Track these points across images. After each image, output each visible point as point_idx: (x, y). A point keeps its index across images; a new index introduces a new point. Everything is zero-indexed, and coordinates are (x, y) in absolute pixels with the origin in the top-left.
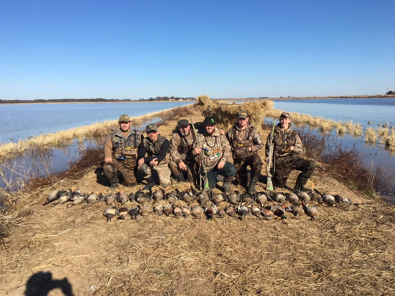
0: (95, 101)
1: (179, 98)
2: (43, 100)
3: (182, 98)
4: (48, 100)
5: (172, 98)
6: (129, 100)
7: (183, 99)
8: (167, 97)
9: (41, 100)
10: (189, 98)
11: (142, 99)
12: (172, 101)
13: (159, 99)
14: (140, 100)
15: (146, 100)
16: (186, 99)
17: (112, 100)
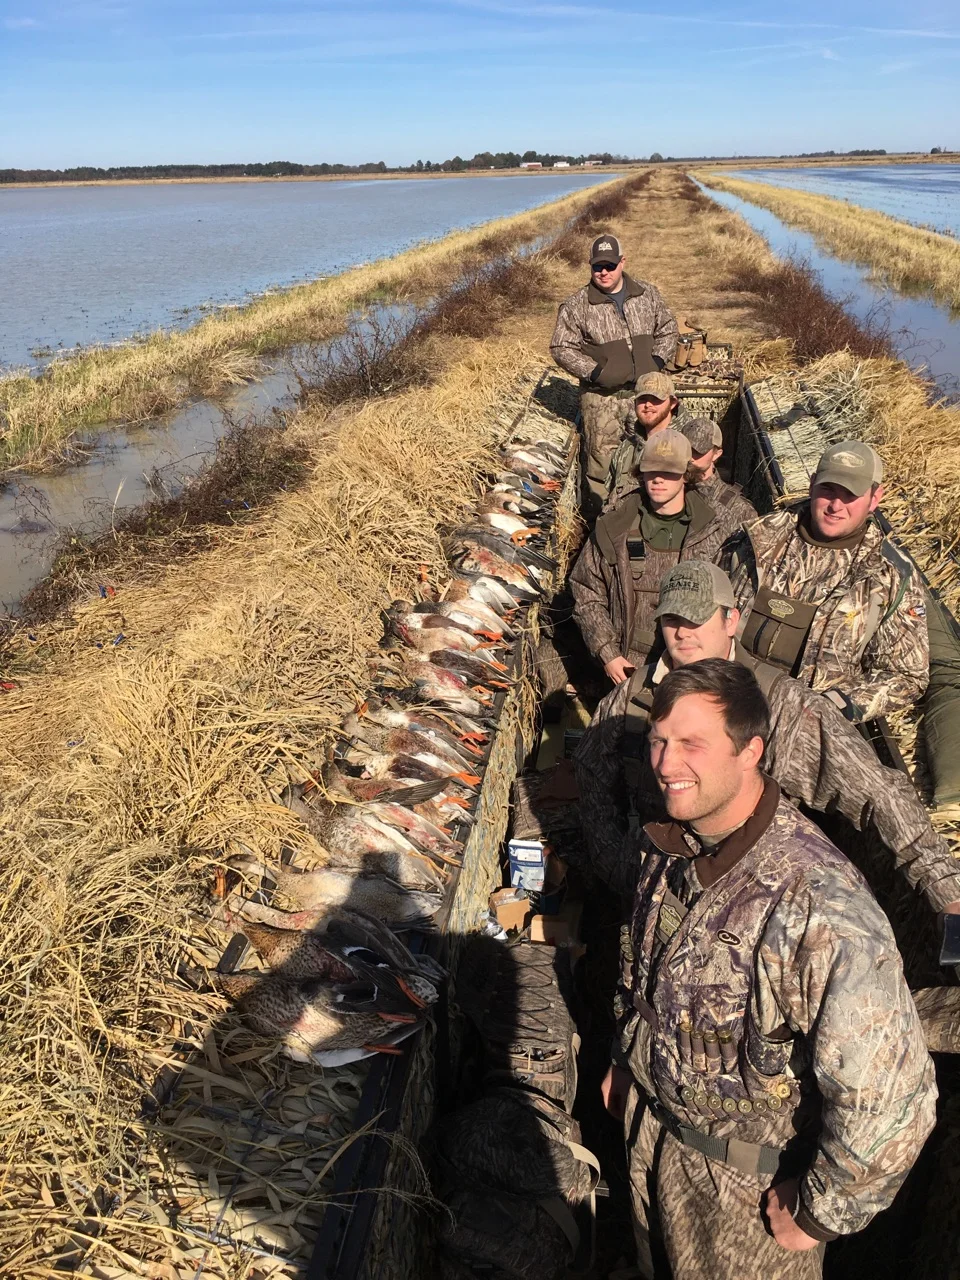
0: (265, 175)
1: (557, 159)
2: (93, 170)
3: (566, 156)
4: (112, 170)
5: (531, 157)
6: (380, 168)
7: (570, 160)
8: (511, 154)
9: (86, 169)
10: (592, 158)
11: (424, 163)
12: (530, 169)
13: (484, 161)
14: (419, 168)
15: (437, 168)
16: (583, 160)
17: (324, 169)
